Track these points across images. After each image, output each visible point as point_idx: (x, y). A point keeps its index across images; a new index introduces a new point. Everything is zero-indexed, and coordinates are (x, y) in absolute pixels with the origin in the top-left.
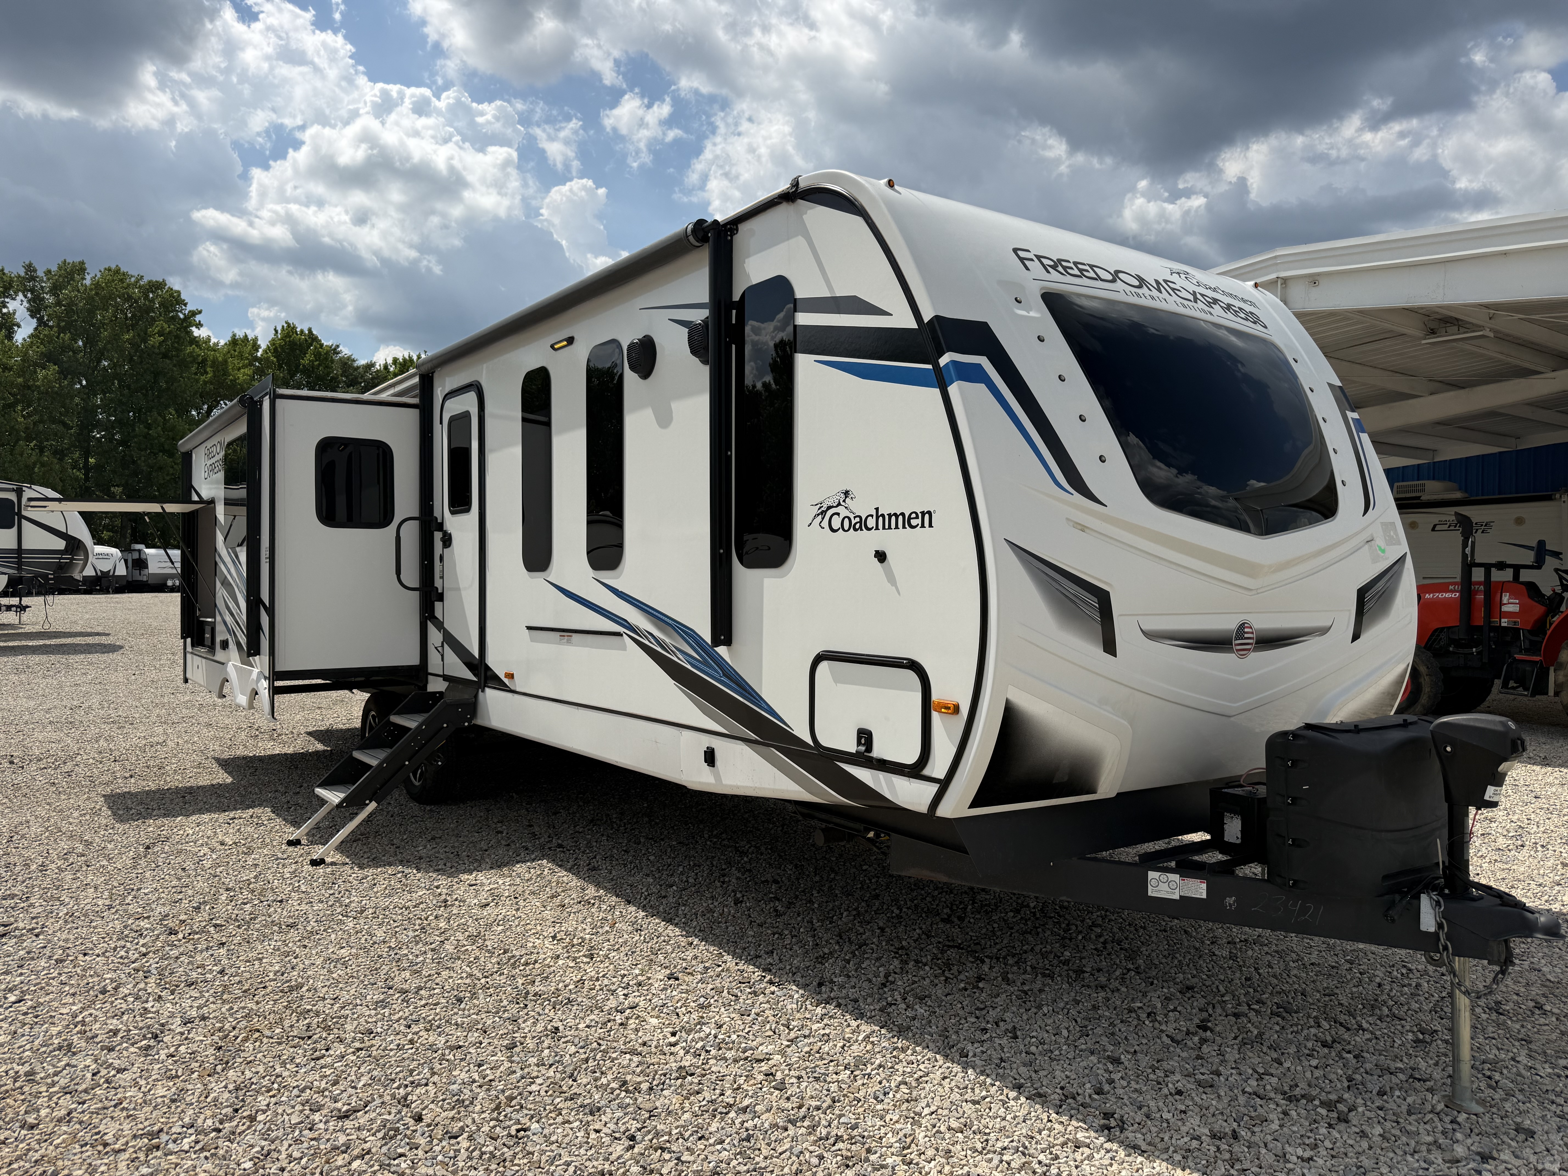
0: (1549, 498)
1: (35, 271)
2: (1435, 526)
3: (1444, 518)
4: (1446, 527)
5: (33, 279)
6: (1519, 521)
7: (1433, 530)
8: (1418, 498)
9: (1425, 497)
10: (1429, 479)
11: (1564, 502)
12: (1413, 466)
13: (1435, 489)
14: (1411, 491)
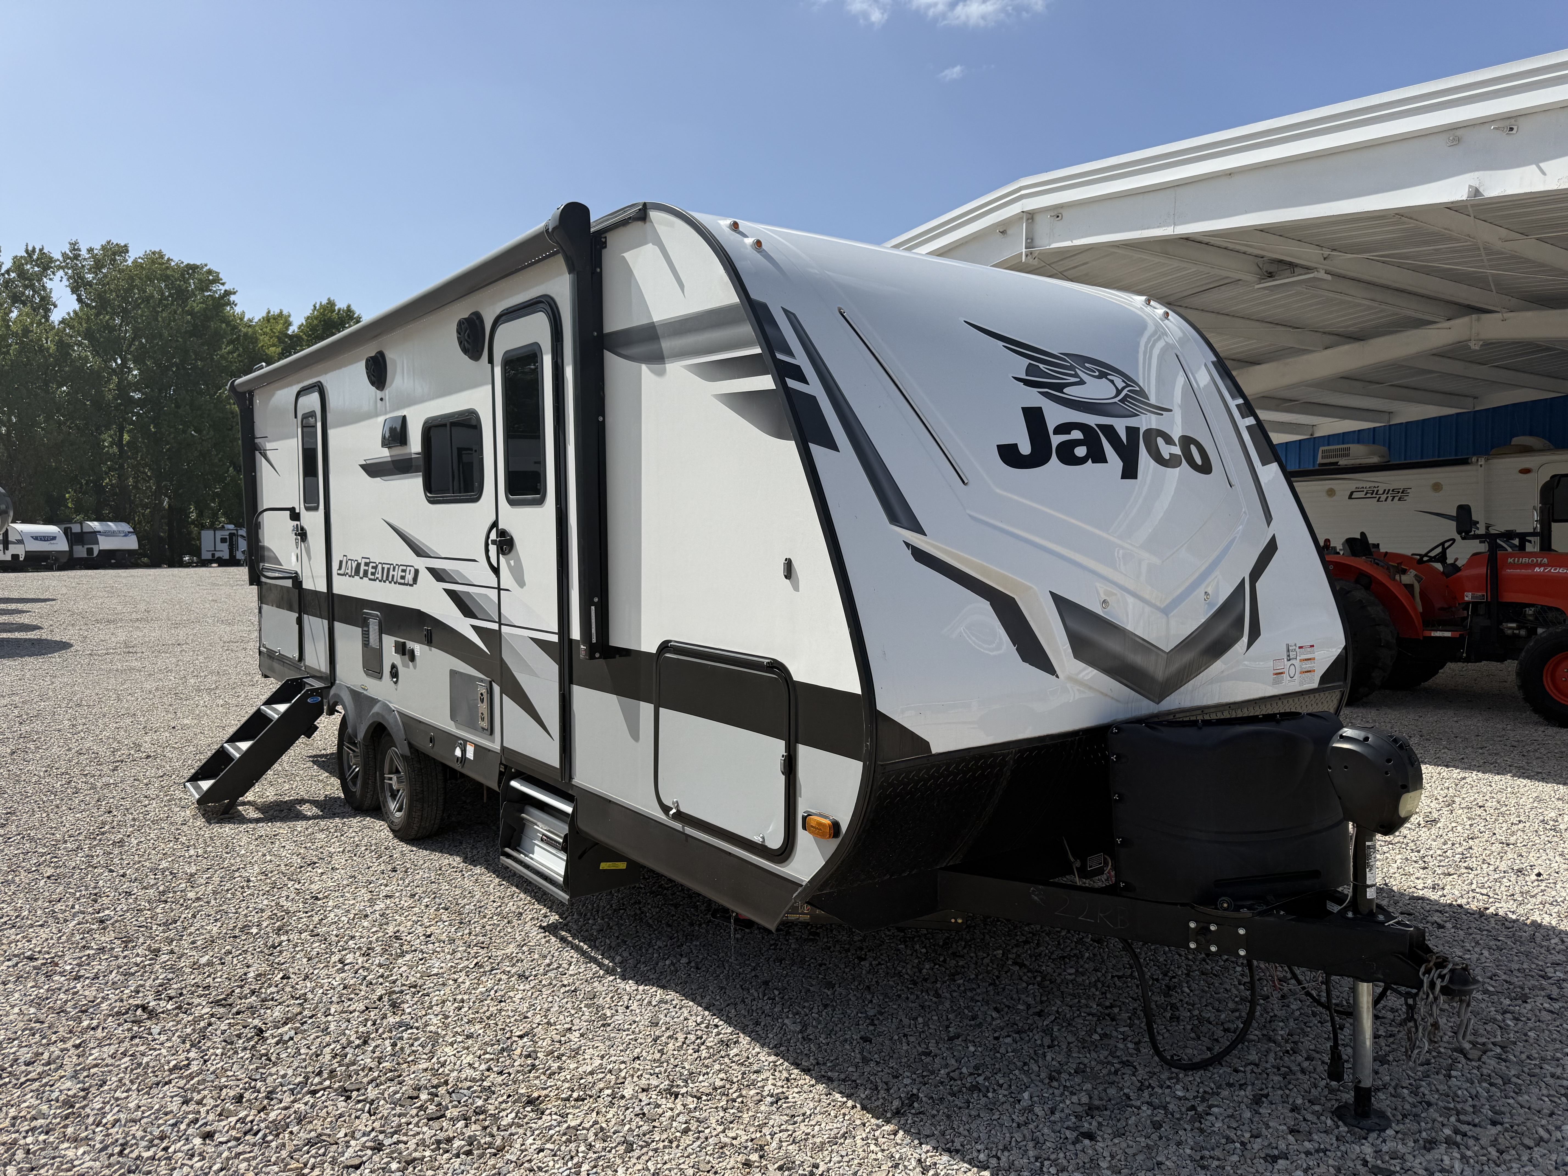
0: (1464, 462)
1: (78, 249)
2: (1352, 493)
3: (1361, 484)
4: (1362, 495)
5: (77, 256)
6: (1437, 487)
7: (1350, 497)
9: (1343, 462)
10: (1353, 443)
11: (1481, 466)
12: (1369, 429)
13: (1359, 453)
14: (1336, 456)
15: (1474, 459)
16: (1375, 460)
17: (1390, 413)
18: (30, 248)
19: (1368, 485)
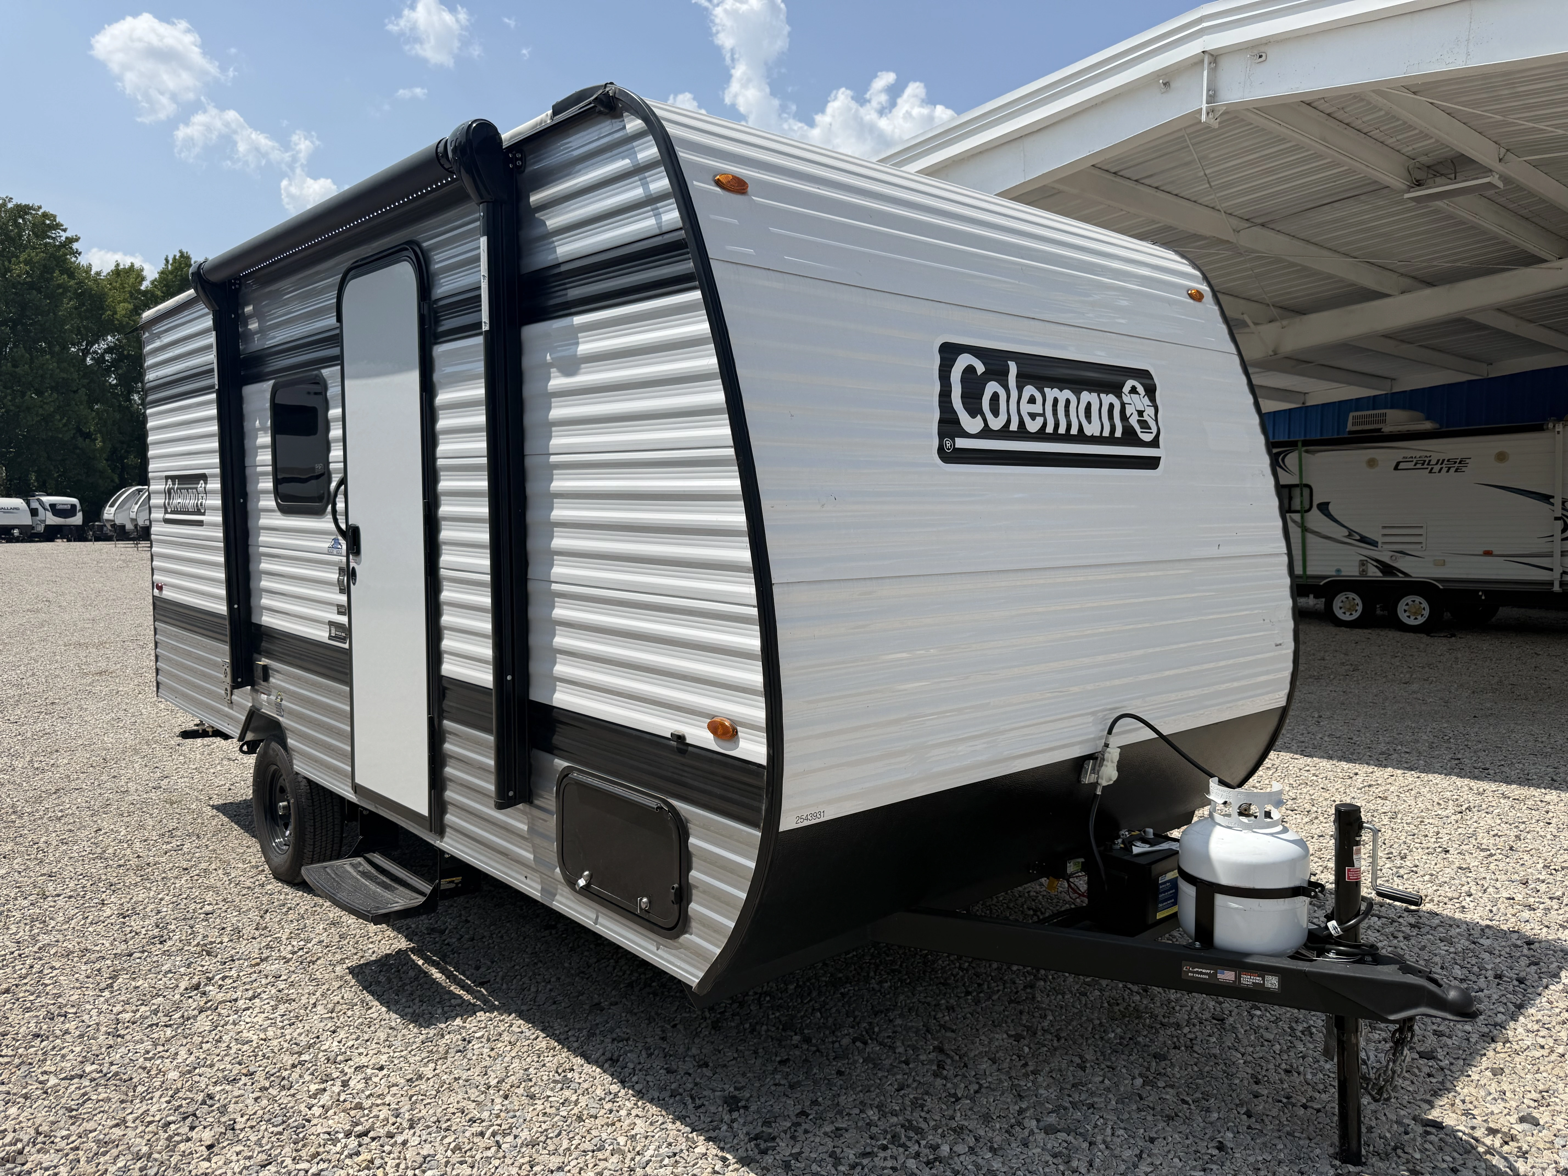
0: (1539, 428)
2: (1398, 463)
3: (1409, 454)
4: (1411, 465)
6: (1501, 457)
7: (1396, 468)
8: (1379, 430)
9: (1387, 429)
10: (1392, 407)
11: (1558, 432)
13: (1400, 419)
14: (1369, 423)
15: (1551, 425)
16: (1423, 426)
19: (1418, 454)
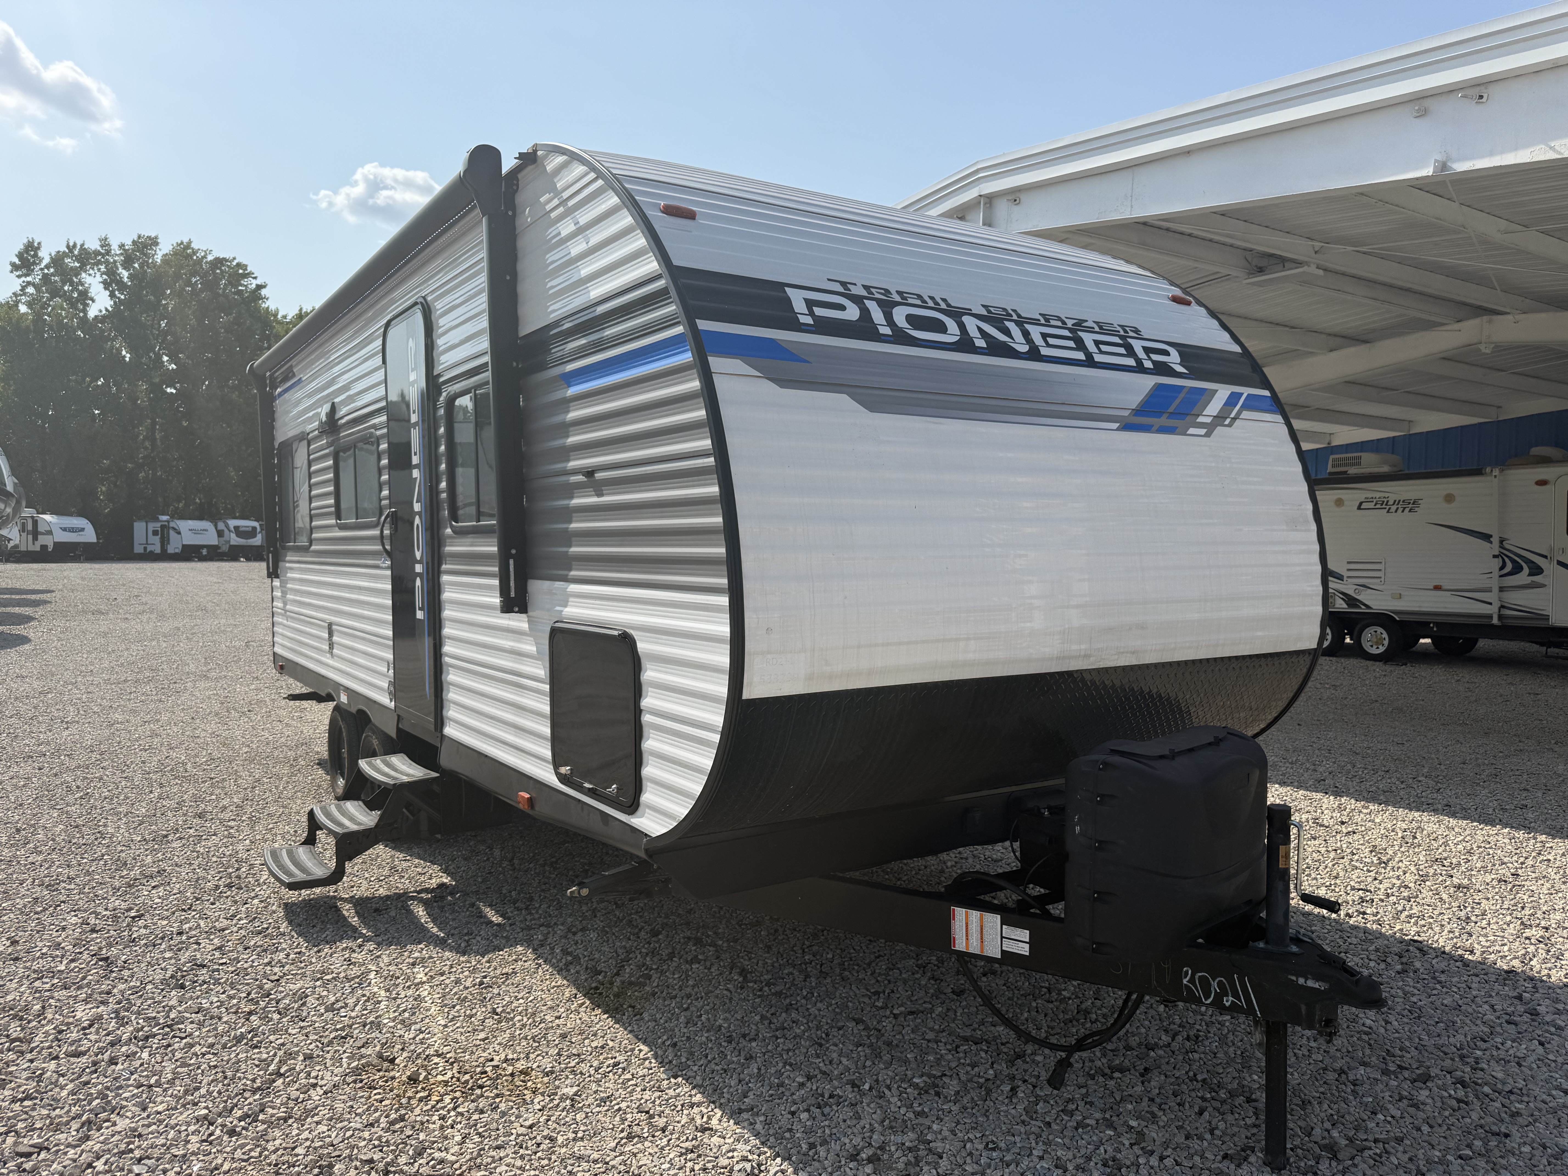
0: (1479, 472)
1: (109, 245)
2: (1361, 504)
3: (1370, 494)
4: (1371, 505)
5: (108, 252)
7: (1359, 508)
11: (1495, 476)
12: (1388, 438)
13: (1370, 462)
14: (1346, 465)
15: (1488, 470)
16: (1385, 469)
17: (1410, 421)
18: (71, 244)
19: (1378, 495)
